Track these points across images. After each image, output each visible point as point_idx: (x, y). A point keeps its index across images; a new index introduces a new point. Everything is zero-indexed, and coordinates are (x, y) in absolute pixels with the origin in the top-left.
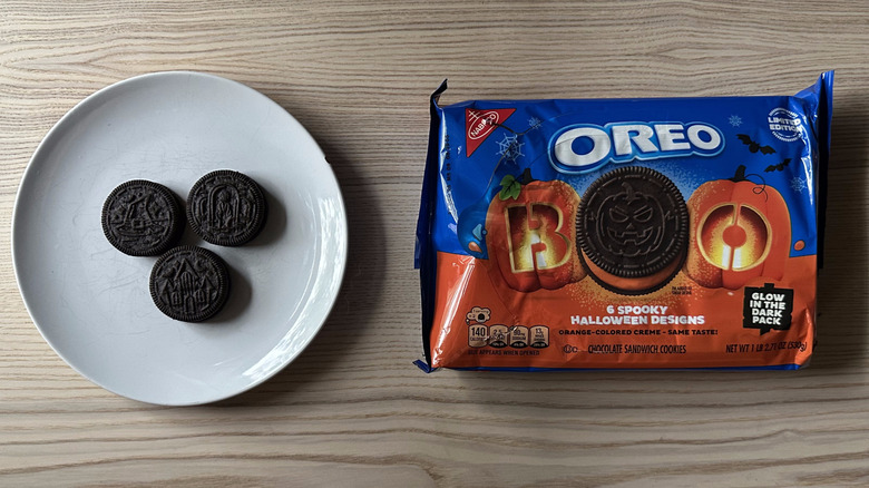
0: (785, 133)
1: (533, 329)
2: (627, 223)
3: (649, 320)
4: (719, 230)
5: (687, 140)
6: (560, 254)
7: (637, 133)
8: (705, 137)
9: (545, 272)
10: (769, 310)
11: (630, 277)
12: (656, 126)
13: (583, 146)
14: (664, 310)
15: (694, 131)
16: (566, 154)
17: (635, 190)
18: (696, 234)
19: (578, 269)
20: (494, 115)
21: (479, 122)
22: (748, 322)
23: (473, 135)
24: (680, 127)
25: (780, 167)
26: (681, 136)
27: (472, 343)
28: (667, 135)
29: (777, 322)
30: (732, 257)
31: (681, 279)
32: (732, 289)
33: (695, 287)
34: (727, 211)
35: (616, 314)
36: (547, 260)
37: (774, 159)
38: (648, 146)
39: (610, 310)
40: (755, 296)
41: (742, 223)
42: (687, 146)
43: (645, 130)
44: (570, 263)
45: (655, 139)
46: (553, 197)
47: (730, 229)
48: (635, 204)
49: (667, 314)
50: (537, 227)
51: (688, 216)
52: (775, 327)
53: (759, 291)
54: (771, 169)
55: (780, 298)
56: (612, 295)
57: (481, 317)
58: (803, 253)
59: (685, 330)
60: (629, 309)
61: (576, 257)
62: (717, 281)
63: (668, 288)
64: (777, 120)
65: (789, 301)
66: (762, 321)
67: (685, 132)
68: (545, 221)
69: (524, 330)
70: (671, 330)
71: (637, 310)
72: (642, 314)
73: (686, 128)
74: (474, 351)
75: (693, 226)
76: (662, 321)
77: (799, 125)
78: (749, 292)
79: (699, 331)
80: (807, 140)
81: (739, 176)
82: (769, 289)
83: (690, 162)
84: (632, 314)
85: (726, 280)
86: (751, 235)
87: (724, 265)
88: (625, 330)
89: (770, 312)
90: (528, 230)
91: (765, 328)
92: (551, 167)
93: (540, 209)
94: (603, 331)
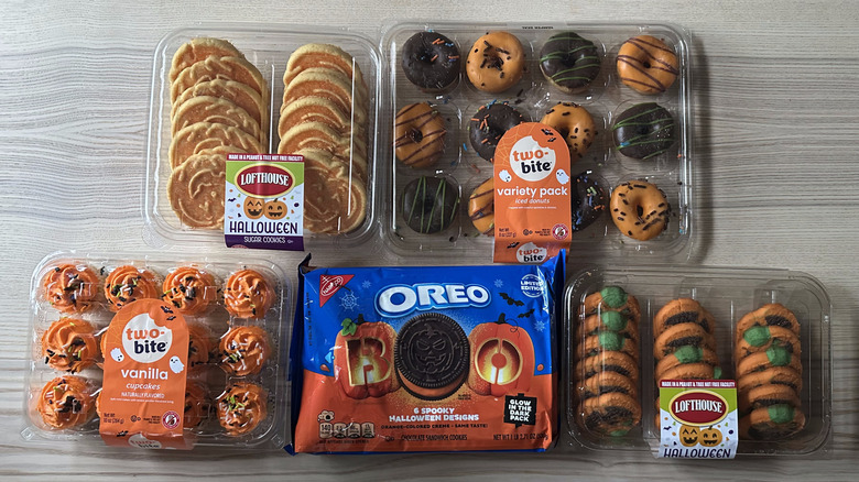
0: (531, 292)
1: (364, 426)
2: (428, 351)
3: (442, 417)
4: (488, 358)
5: (466, 296)
6: (383, 372)
7: (434, 291)
8: (478, 294)
9: (373, 385)
10: (520, 411)
11: (430, 388)
12: (447, 287)
13: (398, 299)
14: (452, 411)
15: (471, 290)
16: (386, 303)
17: (433, 328)
18: (474, 359)
19: (395, 383)
20: (340, 280)
21: (329, 284)
22: (507, 419)
23: (324, 292)
24: (462, 287)
25: (528, 315)
26: (463, 294)
27: (322, 435)
28: (454, 292)
29: (526, 419)
30: (497, 375)
31: (464, 389)
32: (497, 397)
33: (473, 395)
34: (493, 344)
35: (420, 414)
36: (374, 377)
37: (523, 310)
38: (441, 300)
39: (416, 411)
40: (512, 401)
41: (504, 352)
42: (466, 300)
43: (439, 289)
44: (390, 379)
45: (446, 295)
46: (379, 334)
47: (496, 355)
48: (434, 338)
49: (454, 414)
50: (367, 354)
51: (469, 348)
52: (525, 423)
53: (514, 398)
54: (521, 316)
55: (528, 403)
56: (418, 400)
57: (328, 417)
58: (544, 372)
59: (466, 425)
60: (429, 410)
61: (394, 374)
62: (489, 390)
63: (455, 396)
64: (526, 283)
65: (533, 406)
66: (517, 418)
67: (465, 291)
68: (373, 349)
69: (357, 426)
70: (458, 425)
71: (433, 410)
72: (438, 414)
73: (466, 288)
74: (323, 441)
75: (472, 353)
76: (451, 418)
77: (542, 285)
78: (508, 399)
79: (474, 425)
80: (546, 296)
81: (502, 320)
82: (520, 397)
83: (470, 311)
84: (430, 414)
85: (494, 391)
86: (509, 358)
87: (493, 382)
88: (425, 425)
89: (522, 413)
90: (361, 356)
91: (518, 424)
92: (377, 314)
93: (370, 341)
94: (410, 425)
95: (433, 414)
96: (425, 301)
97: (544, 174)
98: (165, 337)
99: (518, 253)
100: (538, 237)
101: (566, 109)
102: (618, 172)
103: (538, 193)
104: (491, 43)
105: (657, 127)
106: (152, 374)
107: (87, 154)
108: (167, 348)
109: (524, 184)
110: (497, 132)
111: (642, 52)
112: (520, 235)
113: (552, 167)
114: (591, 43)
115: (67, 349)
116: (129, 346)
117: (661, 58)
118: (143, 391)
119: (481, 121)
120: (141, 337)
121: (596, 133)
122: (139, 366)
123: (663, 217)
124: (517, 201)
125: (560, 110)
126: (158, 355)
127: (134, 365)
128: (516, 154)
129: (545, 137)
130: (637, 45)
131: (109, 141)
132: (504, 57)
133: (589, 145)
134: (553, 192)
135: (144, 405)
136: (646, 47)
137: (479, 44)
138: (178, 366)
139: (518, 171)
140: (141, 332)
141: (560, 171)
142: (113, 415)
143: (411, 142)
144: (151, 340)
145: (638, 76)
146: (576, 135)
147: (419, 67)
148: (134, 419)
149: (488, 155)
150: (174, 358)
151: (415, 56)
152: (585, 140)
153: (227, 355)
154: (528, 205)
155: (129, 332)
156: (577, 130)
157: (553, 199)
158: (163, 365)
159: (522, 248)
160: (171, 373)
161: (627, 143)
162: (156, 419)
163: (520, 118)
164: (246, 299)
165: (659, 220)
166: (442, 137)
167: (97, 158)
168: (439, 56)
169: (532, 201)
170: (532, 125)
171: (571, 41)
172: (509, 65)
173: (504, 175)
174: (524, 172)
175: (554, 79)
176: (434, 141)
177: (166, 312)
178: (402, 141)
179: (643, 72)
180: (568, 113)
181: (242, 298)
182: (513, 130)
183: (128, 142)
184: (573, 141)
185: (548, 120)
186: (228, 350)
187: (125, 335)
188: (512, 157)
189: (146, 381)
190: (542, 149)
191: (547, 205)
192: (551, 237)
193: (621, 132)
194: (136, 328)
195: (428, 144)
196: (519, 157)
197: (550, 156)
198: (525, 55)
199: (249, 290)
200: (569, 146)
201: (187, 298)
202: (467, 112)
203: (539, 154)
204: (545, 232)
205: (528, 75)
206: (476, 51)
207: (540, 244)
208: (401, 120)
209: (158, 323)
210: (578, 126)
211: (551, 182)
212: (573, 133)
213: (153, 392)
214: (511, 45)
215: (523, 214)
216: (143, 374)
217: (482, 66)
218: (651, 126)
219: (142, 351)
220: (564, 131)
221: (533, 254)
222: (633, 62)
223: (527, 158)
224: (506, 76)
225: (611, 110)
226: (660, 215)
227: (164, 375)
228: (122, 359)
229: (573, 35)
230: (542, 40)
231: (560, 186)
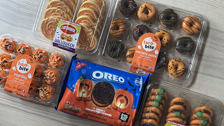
0: (137, 84)
1: (78, 108)
2: (103, 92)
3: (101, 113)
4: (119, 99)
5: (118, 79)
6: (88, 95)
7: (109, 75)
8: (122, 80)
9: (84, 98)
10: (124, 117)
11: (100, 103)
12: (113, 75)
13: (98, 75)
14: (104, 111)
15: (120, 78)
16: (94, 75)
17: (106, 86)
18: (115, 98)
19: (90, 99)
20: (83, 64)
21: (79, 65)
22: (120, 119)
23: (77, 67)
24: (117, 77)
25: (134, 90)
26: (117, 78)
27: (66, 108)
28: (115, 77)
29: (125, 120)
30: (120, 105)
31: (110, 106)
32: (119, 111)
33: (112, 109)
34: (122, 96)
35: (95, 110)
36: (85, 95)
37: (133, 88)
38: (110, 79)
39: (94, 108)
40: (122, 114)
41: (124, 99)
42: (117, 81)
43: (111, 75)
44: (89, 97)
45: (112, 78)
46: (89, 83)
47: (122, 99)
48: (105, 89)
49: (105, 112)
50: (85, 88)
51: (114, 94)
52: (124, 121)
53: (123, 113)
54: (132, 90)
55: (127, 116)
56: (95, 106)
57: (69, 103)
58: (134, 108)
59: (107, 117)
60: (98, 109)
61: (91, 96)
62: (116, 109)
63: (106, 107)
64: (137, 80)
65: (128, 117)
66: (122, 119)
67: (118, 78)
68: (87, 87)
69: (76, 108)
70: (105, 116)
71: (99, 110)
72: (100, 111)
73: (119, 77)
74: (66, 109)
75: (115, 97)
76: (104, 113)
77: (141, 83)
78: (121, 113)
79: (110, 117)
80: (141, 86)
81: (126, 89)
82: (125, 114)
83: (118, 84)
84: (98, 110)
85: (118, 109)
86: (125, 101)
87: (119, 107)
88: (96, 113)
89: (124, 118)
90: (83, 88)
91: (122, 121)
92: (90, 77)
93: (86, 85)
94: (91, 112)
95: (99, 111)
96: (106, 77)
97: (151, 50)
98: (29, 67)
99: (137, 71)
100: (144, 68)
101: (164, 32)
102: (173, 55)
103: (148, 55)
104: (147, 6)
105: (189, 45)
106: (23, 77)
107: (23, 8)
108: (29, 70)
109: (144, 51)
110: (141, 33)
111: (191, 21)
112: (139, 66)
113: (154, 48)
114: (176, 14)
115: (2, 62)
116: (18, 67)
117: (196, 25)
118: (19, 81)
119: (137, 29)
120: (22, 65)
121: (170, 42)
122: (19, 73)
123: (183, 72)
124: (141, 56)
125: (162, 32)
126: (25, 72)
127: (18, 73)
128: (145, 41)
129: (155, 39)
130: (190, 19)
131: (30, 6)
132: (150, 11)
133: (167, 45)
134: (152, 56)
135: (18, 85)
136: (193, 20)
137: (143, 6)
138: (30, 76)
139: (144, 47)
140: (22, 64)
141: (156, 50)
142: (9, 85)
143: (115, 29)
144: (24, 67)
145: (188, 28)
146: (165, 41)
147: (124, 7)
148: (14, 88)
149: (137, 39)
150: (30, 74)
151: (123, 4)
152: (166, 43)
153: (46, 77)
154: (144, 57)
155: (19, 63)
156: (165, 39)
157: (152, 58)
158: (26, 75)
159: (138, 70)
160: (28, 78)
161: (179, 47)
162: (20, 90)
163: (149, 31)
164: (55, 62)
165: (182, 73)
166: (124, 31)
167: (26, 10)
168: (130, 6)
169: (145, 57)
170: (152, 34)
171: (171, 12)
172: (151, 14)
173: (139, 47)
174: (146, 47)
175: (163, 22)
176: (121, 31)
177: (31, 60)
178: (112, 29)
179: (189, 27)
180: (164, 33)
181: (54, 62)
182: (146, 34)
183: (35, 8)
184: (163, 42)
185: (157, 34)
186: (46, 75)
187: (18, 63)
188: (143, 42)
189: (20, 78)
190: (153, 42)
191: (150, 59)
192: (148, 69)
193: (178, 43)
194: (21, 62)
195: (120, 32)
196: (145, 42)
197: (155, 45)
198: (156, 13)
199: (56, 60)
200: (161, 43)
201: (38, 57)
202: (134, 25)
203: (152, 43)
204: (147, 67)
205: (155, 19)
206: (142, 7)
207: (144, 70)
208: (114, 22)
209: (28, 62)
210: (166, 38)
211: (153, 53)
212: (163, 40)
213: (22, 82)
214: (153, 8)
215: (142, 60)
216: (20, 76)
217: (142, 12)
218: (187, 44)
219: (21, 69)
220: (161, 38)
221: (141, 72)
222: (188, 24)
223: (148, 44)
224: (149, 17)
225: (177, 36)
226: (182, 71)
227: (26, 78)
228: (15, 70)
229: (172, 10)
230: (162, 9)
231: (155, 54)
